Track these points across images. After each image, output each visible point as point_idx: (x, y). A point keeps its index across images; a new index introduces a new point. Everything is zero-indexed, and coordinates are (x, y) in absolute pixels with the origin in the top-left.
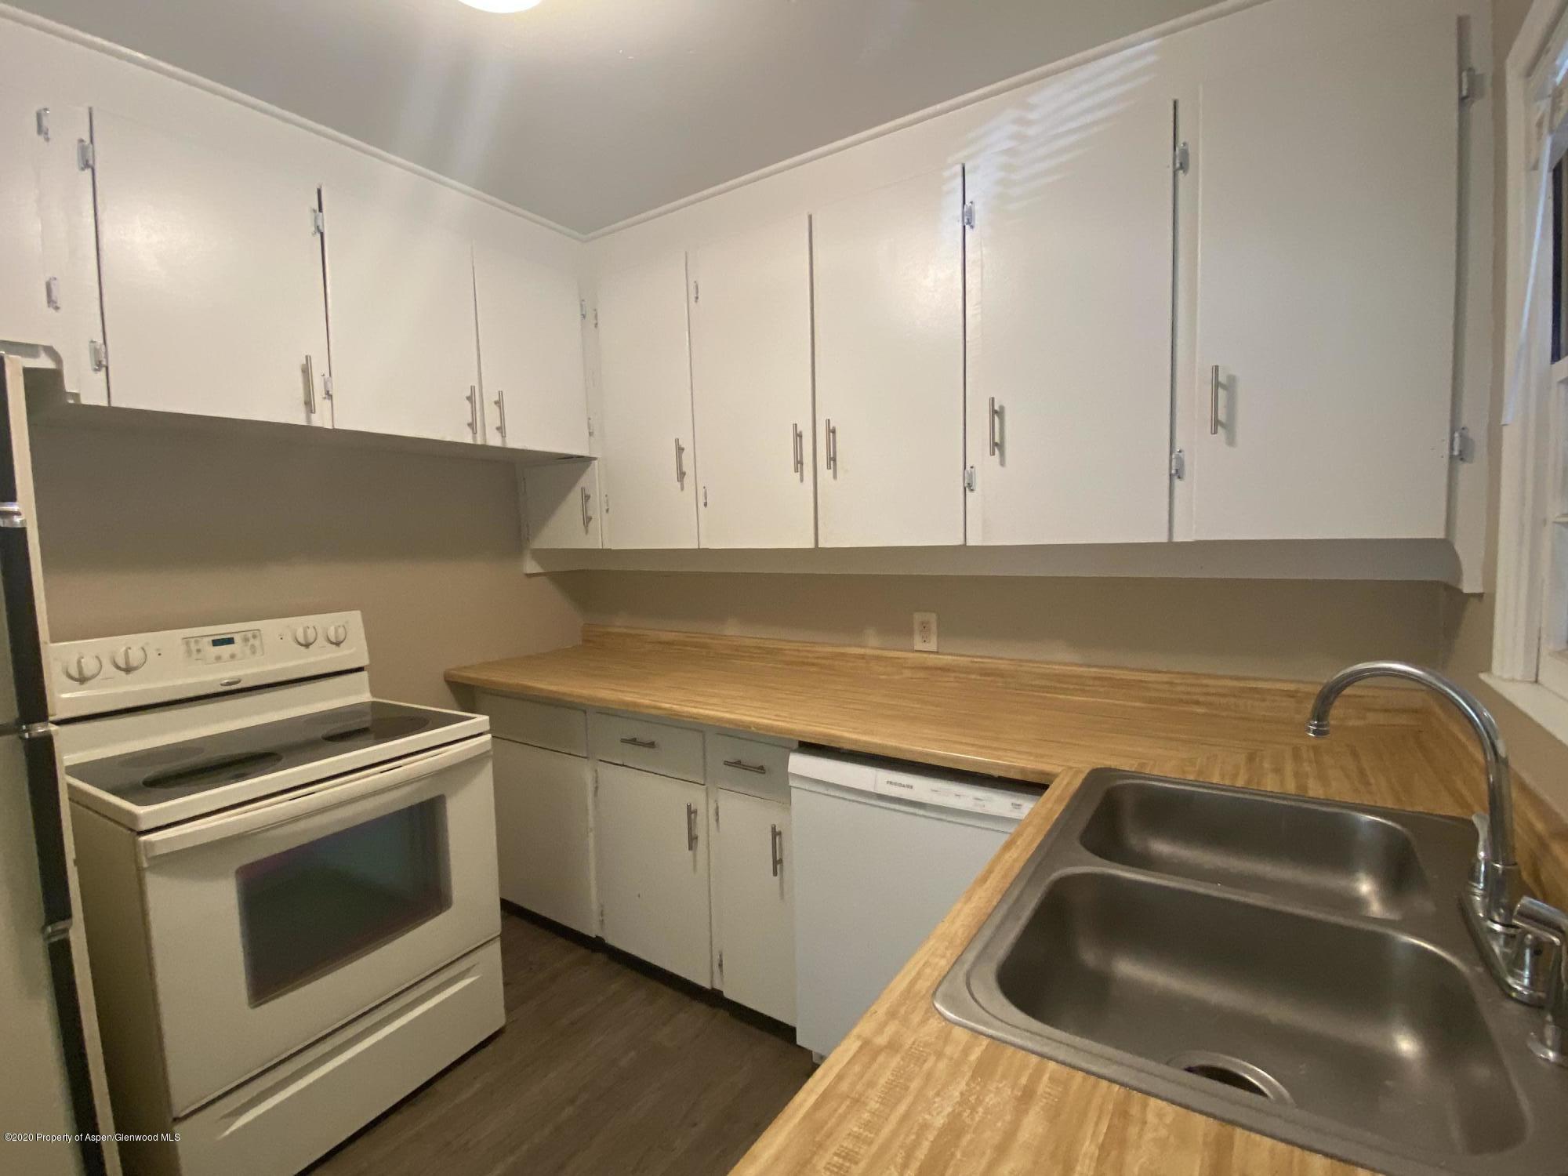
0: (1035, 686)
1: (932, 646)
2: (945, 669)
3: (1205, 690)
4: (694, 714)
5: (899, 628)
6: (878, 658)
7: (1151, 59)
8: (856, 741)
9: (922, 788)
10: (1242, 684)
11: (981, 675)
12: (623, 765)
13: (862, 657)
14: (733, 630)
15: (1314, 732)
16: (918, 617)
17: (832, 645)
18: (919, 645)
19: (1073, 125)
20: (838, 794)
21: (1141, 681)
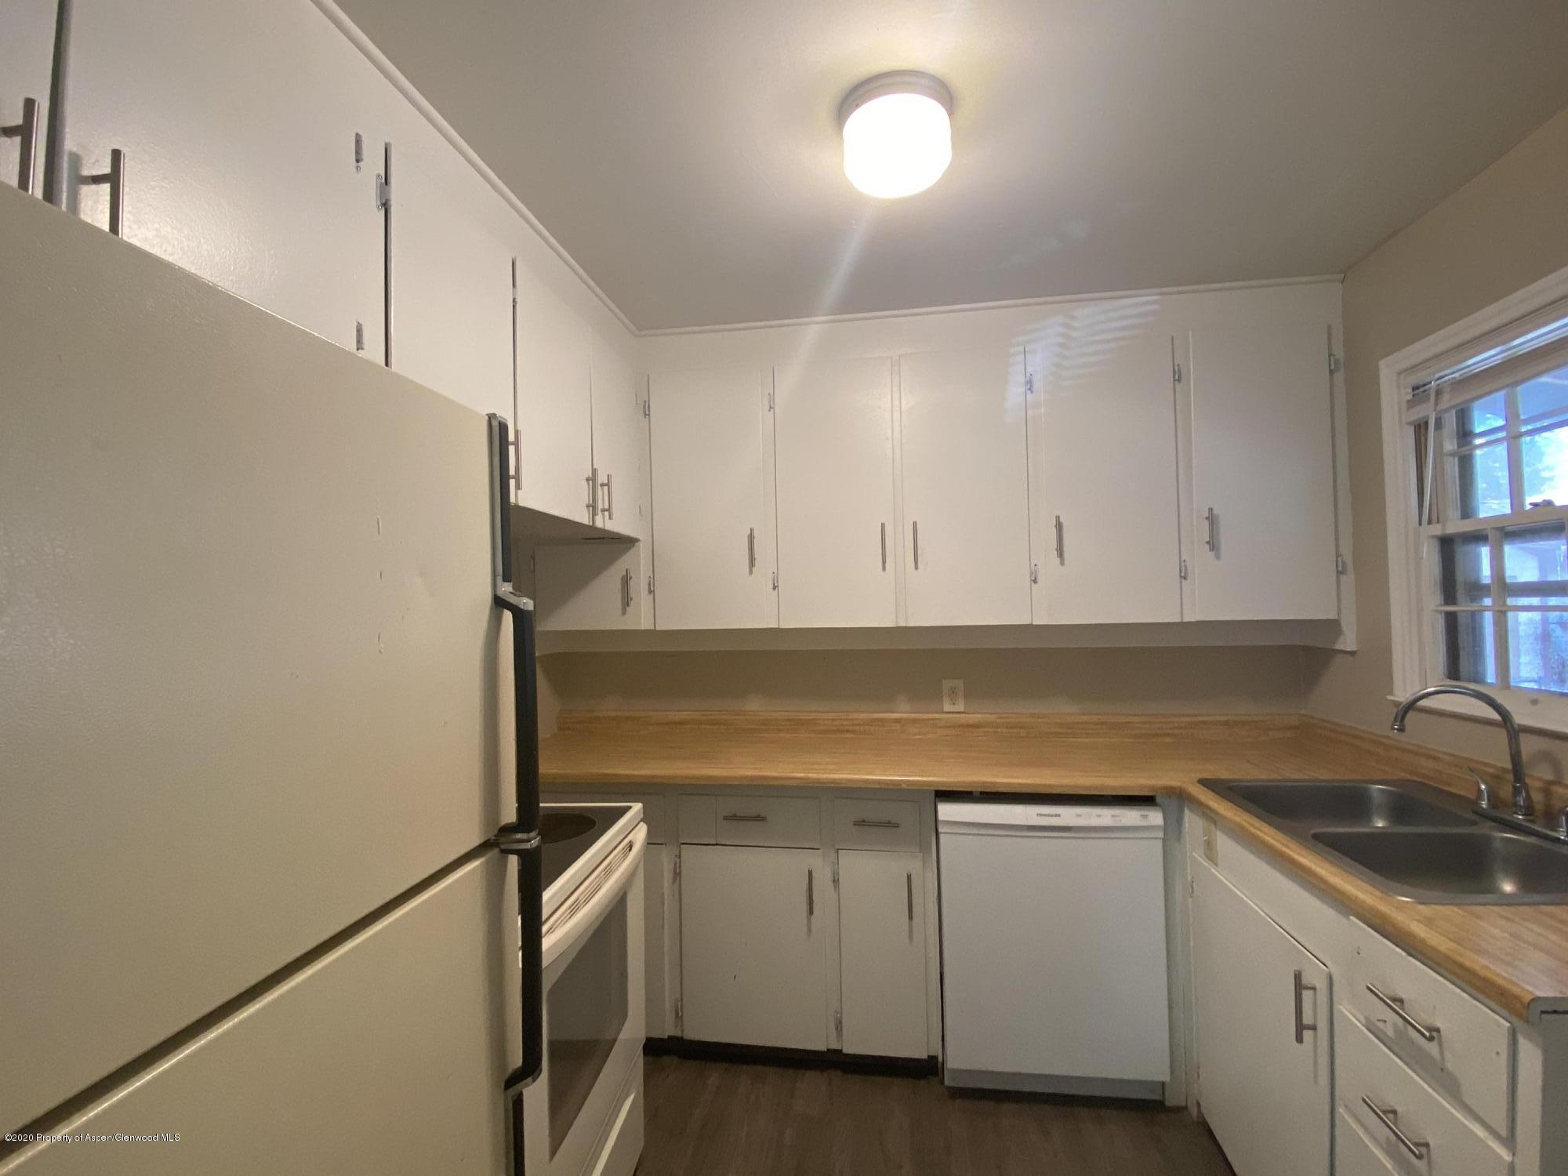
0: (1052, 733)
1: (960, 707)
2: (975, 726)
3: (1171, 726)
4: (836, 779)
5: (929, 693)
6: (914, 721)
7: (1156, 307)
8: (1010, 784)
9: (1069, 815)
10: (1196, 719)
11: (1007, 728)
12: (717, 845)
13: (898, 721)
14: (756, 706)
15: (1397, 729)
16: (947, 684)
17: (867, 712)
18: (947, 707)
19: (1097, 338)
20: (990, 832)
21: (1129, 722)
